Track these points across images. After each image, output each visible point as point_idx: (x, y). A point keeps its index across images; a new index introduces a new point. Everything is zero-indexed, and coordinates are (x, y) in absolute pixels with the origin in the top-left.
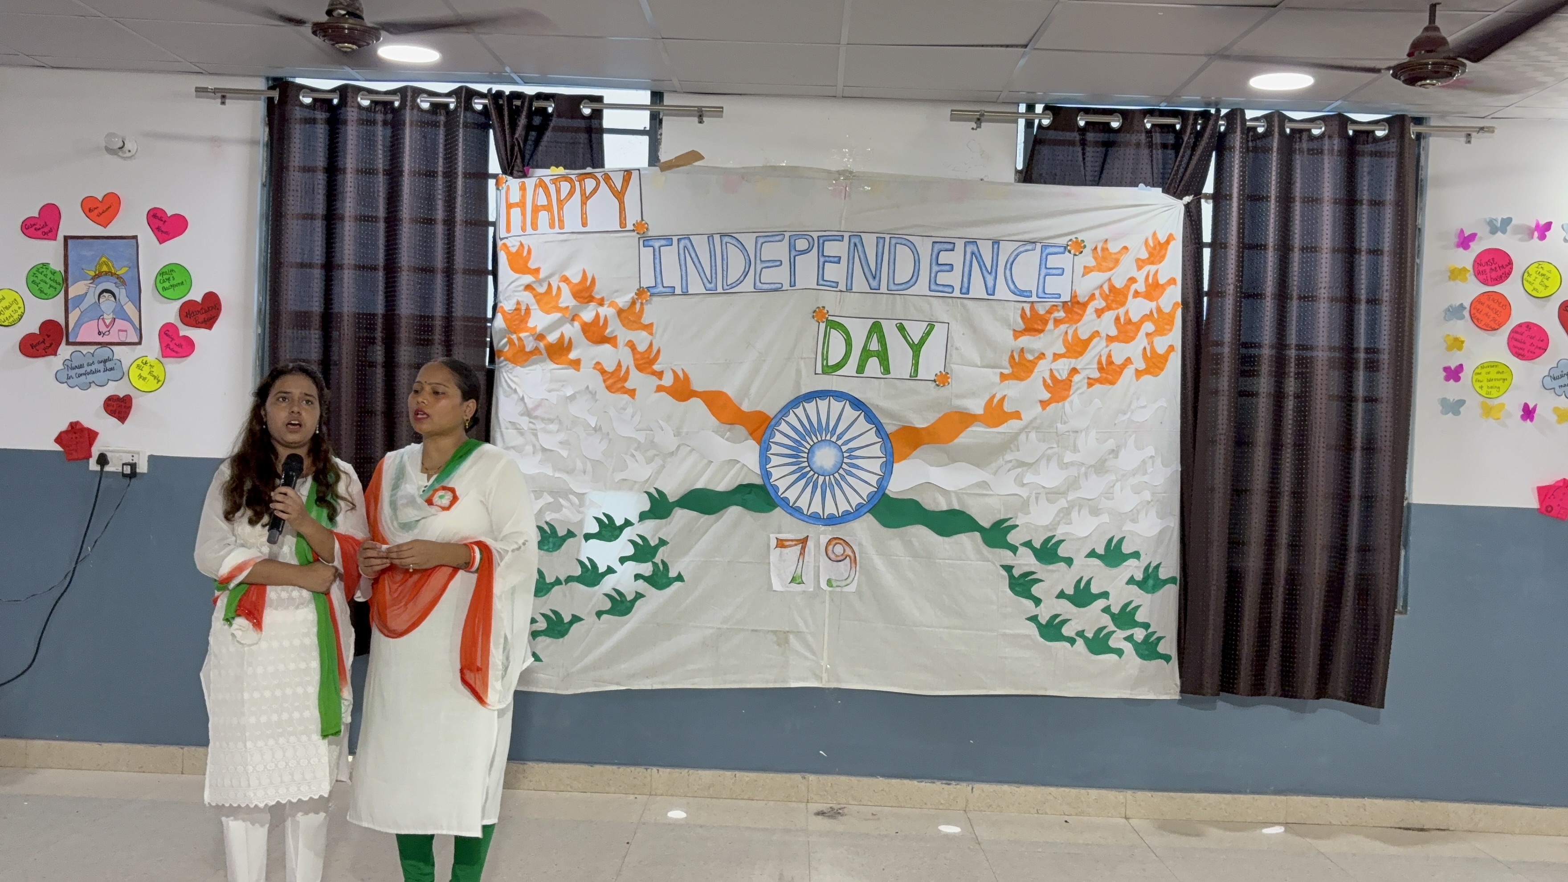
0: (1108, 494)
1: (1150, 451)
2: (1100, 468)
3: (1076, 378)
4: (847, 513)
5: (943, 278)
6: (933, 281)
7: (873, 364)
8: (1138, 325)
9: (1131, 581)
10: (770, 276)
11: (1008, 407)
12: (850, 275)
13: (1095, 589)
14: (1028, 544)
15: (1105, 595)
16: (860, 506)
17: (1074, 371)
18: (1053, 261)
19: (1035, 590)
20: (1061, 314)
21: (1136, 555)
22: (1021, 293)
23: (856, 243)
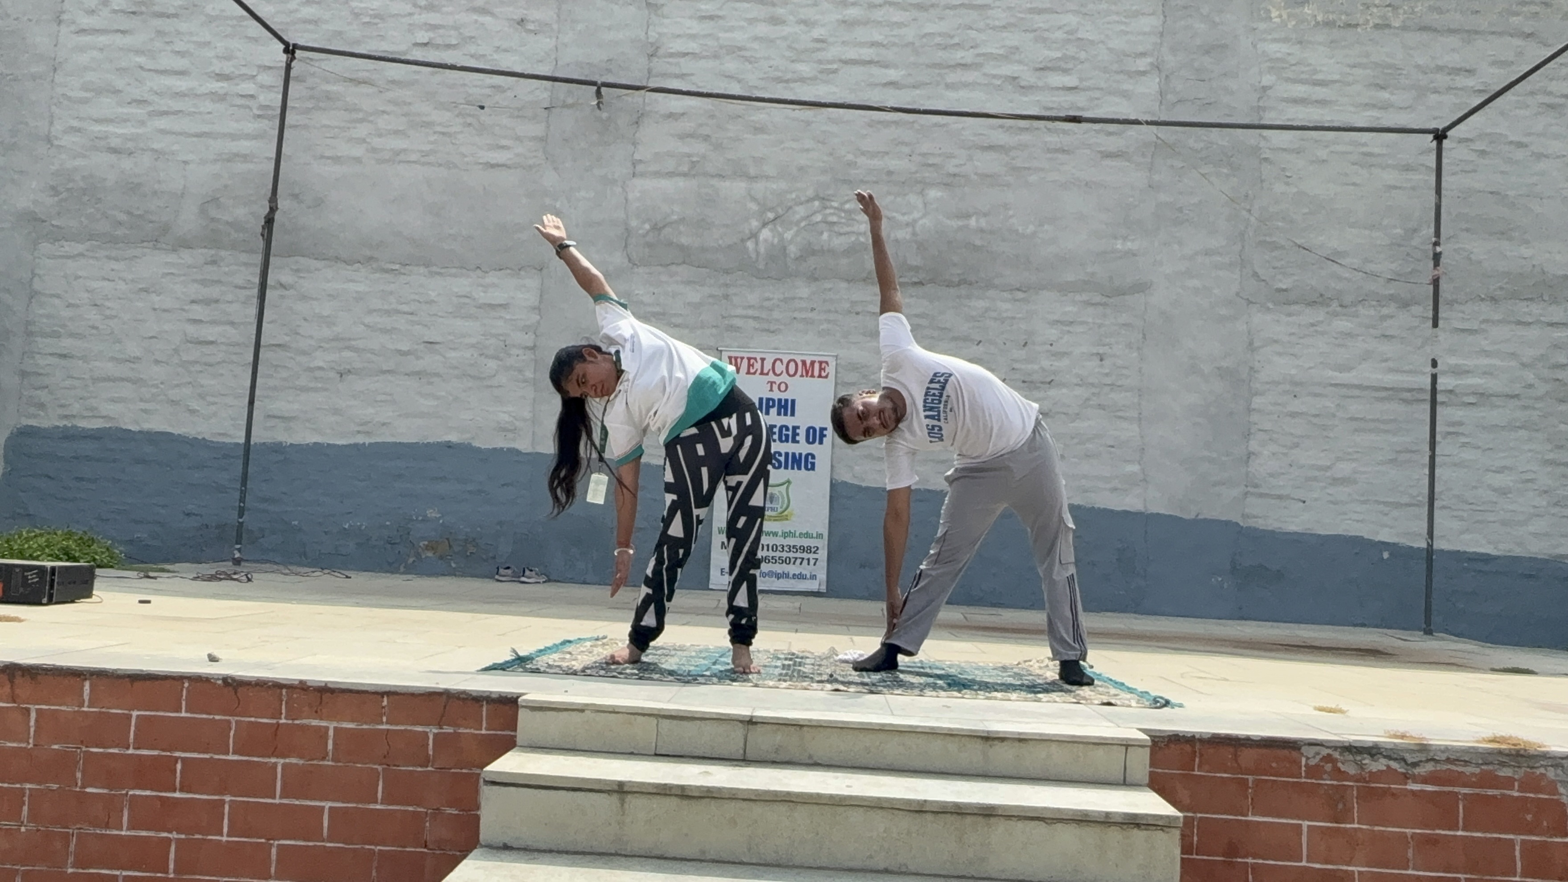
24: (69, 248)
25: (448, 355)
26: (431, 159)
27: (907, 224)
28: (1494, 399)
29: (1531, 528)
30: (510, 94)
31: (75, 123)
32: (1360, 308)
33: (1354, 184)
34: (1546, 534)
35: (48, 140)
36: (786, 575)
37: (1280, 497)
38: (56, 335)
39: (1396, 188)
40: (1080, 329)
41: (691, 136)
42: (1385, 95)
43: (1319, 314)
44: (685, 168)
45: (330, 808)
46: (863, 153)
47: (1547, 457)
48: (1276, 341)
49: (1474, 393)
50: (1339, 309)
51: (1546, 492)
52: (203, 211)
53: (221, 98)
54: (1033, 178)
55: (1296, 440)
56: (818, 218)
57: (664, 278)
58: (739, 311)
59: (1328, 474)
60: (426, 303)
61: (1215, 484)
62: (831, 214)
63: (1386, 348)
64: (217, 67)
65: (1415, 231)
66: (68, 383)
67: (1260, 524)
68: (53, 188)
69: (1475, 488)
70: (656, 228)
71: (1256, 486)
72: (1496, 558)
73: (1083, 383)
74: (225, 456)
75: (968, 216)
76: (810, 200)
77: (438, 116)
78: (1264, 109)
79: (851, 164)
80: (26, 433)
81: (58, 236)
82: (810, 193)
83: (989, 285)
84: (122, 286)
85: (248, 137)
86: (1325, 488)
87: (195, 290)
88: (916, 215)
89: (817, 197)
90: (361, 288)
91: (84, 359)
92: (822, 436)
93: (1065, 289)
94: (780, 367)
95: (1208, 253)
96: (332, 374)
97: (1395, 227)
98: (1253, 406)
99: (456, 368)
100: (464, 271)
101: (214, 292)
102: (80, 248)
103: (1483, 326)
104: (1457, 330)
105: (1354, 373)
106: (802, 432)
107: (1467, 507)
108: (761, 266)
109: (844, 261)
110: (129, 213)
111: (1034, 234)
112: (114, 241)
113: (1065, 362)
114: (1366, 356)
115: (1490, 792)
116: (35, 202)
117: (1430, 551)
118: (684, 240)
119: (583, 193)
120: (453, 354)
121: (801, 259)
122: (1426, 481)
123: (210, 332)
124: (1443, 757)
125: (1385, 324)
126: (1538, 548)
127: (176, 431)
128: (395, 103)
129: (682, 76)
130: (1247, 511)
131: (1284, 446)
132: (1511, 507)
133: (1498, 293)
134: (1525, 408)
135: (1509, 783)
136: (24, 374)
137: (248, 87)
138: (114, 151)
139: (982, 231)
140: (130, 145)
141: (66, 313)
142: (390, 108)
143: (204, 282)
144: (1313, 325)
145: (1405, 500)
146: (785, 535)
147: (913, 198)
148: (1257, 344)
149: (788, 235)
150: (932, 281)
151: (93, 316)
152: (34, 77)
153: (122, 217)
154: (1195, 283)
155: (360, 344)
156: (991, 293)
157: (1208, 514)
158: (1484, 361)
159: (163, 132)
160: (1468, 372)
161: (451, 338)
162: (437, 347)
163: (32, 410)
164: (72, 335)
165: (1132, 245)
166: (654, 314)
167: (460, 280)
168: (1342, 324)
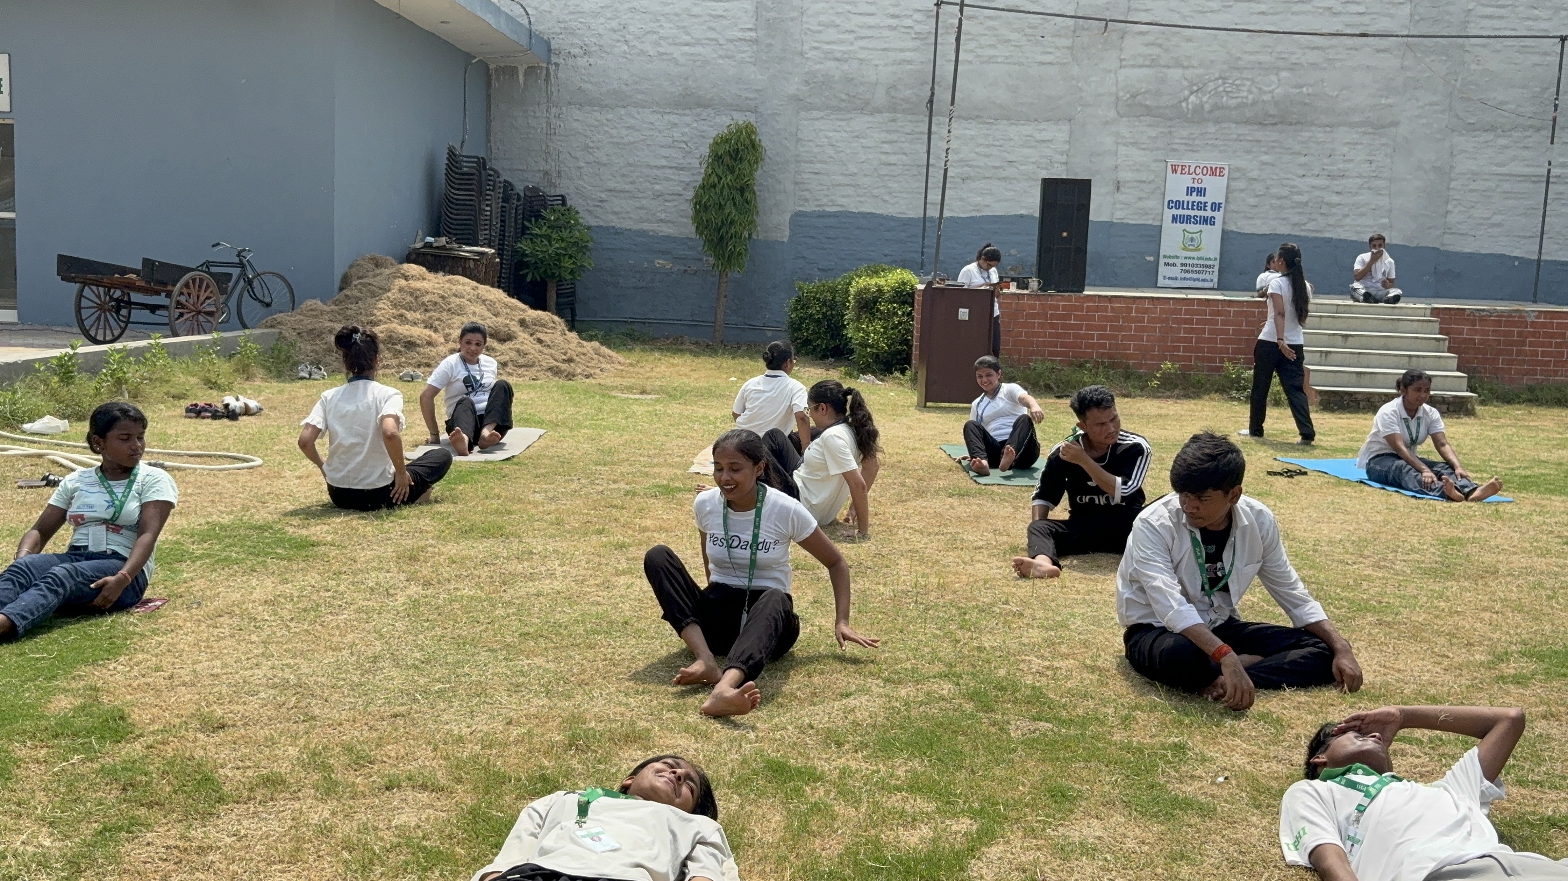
24: (816, 114)
25: (1020, 168)
26: (1010, 60)
27: (1270, 92)
30: (1052, 22)
31: (816, 45)
32: (1513, 132)
35: (802, 54)
36: (1198, 280)
37: (1462, 234)
38: (812, 162)
39: (1537, 65)
40: (1360, 147)
41: (1152, 44)
42: (1536, 12)
43: (1490, 136)
44: (1148, 63)
46: (1246, 52)
48: (1465, 152)
50: (1501, 133)
52: (888, 93)
53: (892, 28)
54: (1338, 65)
55: (1473, 204)
56: (1221, 89)
57: (1137, 123)
58: (1177, 141)
59: (1489, 221)
60: (1009, 140)
61: (1430, 228)
62: (1228, 87)
63: (1525, 153)
64: (892, 10)
65: (1547, 89)
66: (820, 188)
67: (1451, 249)
68: (807, 82)
70: (1133, 96)
71: (1450, 229)
73: (1360, 176)
74: (904, 225)
75: (1302, 87)
76: (1217, 79)
77: (1014, 36)
78: (1468, 22)
79: (1239, 58)
80: (797, 215)
81: (810, 108)
82: (1217, 75)
83: (1312, 124)
84: (845, 135)
85: (909, 50)
86: (1487, 229)
87: (883, 136)
88: (1274, 87)
89: (1220, 78)
90: (972, 133)
91: (827, 175)
92: (1220, 207)
93: (1352, 125)
94: (1198, 171)
95: (1431, 104)
96: (959, 180)
97: (1536, 87)
98: (1451, 186)
99: (1025, 175)
100: (1029, 122)
101: (894, 137)
102: (821, 114)
105: (1507, 168)
106: (1209, 205)
107: (1560, 237)
108: (1190, 116)
109: (1234, 112)
110: (848, 94)
111: (1337, 96)
112: (840, 109)
113: (1350, 165)
114: (1514, 158)
116: (798, 90)
117: (1539, 261)
118: (1148, 103)
119: (1094, 79)
120: (1023, 167)
121: (1211, 112)
122: (1540, 225)
123: (893, 159)
125: (1526, 141)
127: (877, 212)
128: (989, 28)
129: (1146, 10)
130: (1444, 242)
131: (1466, 208)
136: (796, 183)
137: (908, 22)
138: (837, 60)
139: (1309, 94)
140: (846, 56)
141: (816, 150)
142: (986, 32)
143: (888, 132)
144: (1487, 142)
145: (1529, 234)
146: (1198, 259)
147: (1273, 78)
148: (1455, 153)
149: (1205, 99)
150: (1282, 122)
151: (830, 151)
152: (793, 19)
153: (843, 97)
154: (1424, 121)
155: (974, 163)
156: (1313, 128)
157: (1423, 244)
159: (863, 48)
161: (1022, 159)
162: (1014, 164)
163: (801, 202)
164: (821, 162)
165: (1390, 101)
166: (1131, 143)
167: (1026, 127)
168: (1502, 141)
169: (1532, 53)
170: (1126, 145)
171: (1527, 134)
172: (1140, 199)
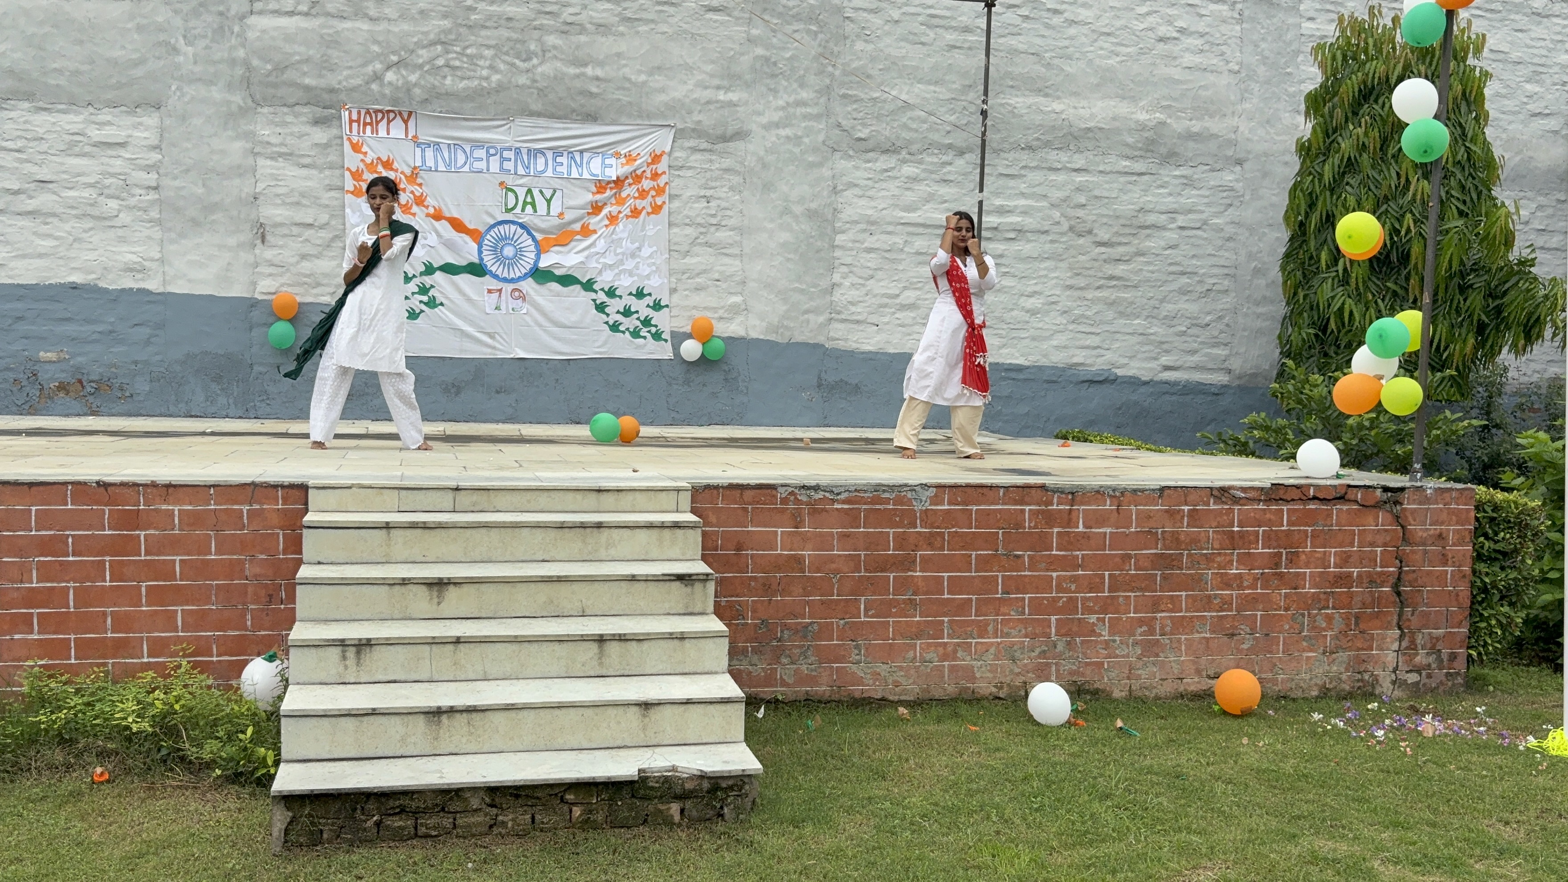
0: (637, 267)
1: (655, 248)
2: (633, 255)
3: (621, 215)
4: (520, 277)
5: (559, 169)
6: (554, 170)
7: (529, 208)
8: (648, 192)
9: (648, 306)
10: (478, 165)
11: (591, 227)
12: (516, 167)
13: (633, 310)
14: (602, 289)
15: (637, 312)
16: (526, 274)
17: (620, 212)
18: (607, 161)
19: (607, 310)
20: (612, 185)
21: (650, 294)
22: (594, 175)
23: (518, 151)
25: (63, 195)
27: (528, 71)
28: (1029, 234)
29: (1055, 343)
32: (924, 155)
33: (923, 44)
34: (1065, 347)
37: (858, 322)
39: (955, 47)
40: (690, 173)
43: (891, 161)
44: (305, 8)
45: (181, 560)
47: (1068, 283)
48: (856, 185)
49: (1014, 230)
50: (907, 156)
51: (1065, 312)
55: (871, 272)
56: (440, 62)
57: (289, 119)
59: (898, 301)
60: (35, 139)
61: (807, 312)
62: (453, 59)
65: (970, 85)
67: (841, 345)
69: (1012, 310)
70: (280, 68)
71: (839, 313)
72: (1028, 368)
75: (586, 65)
76: (433, 44)
82: (432, 37)
86: (894, 313)
88: (536, 62)
89: (439, 41)
95: (798, 104)
97: (954, 82)
98: (836, 243)
99: (72, 207)
100: (75, 107)
103: (1022, 172)
104: (1001, 175)
105: (919, 213)
107: (1005, 326)
114: (929, 198)
115: (878, 507)
118: (307, 81)
120: (71, 193)
121: (426, 102)
124: (853, 489)
125: (945, 170)
126: (1058, 359)
130: (831, 334)
131: (860, 278)
132: (1040, 325)
133: (1035, 143)
134: (1052, 242)
135: (887, 501)
139: (597, 79)
144: (886, 171)
148: (840, 188)
149: (412, 78)
154: (787, 132)
157: (799, 338)
158: (1022, 202)
160: (1009, 212)
161: (65, 176)
162: (50, 186)
165: (733, 96)
166: (281, 155)
167: (71, 117)
168: (909, 170)
169: (947, 28)
170: (272, 158)
171: (945, 158)
172: (304, 257)
